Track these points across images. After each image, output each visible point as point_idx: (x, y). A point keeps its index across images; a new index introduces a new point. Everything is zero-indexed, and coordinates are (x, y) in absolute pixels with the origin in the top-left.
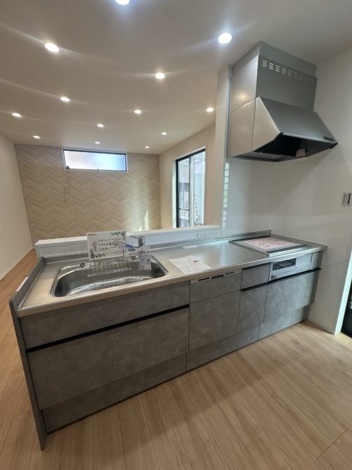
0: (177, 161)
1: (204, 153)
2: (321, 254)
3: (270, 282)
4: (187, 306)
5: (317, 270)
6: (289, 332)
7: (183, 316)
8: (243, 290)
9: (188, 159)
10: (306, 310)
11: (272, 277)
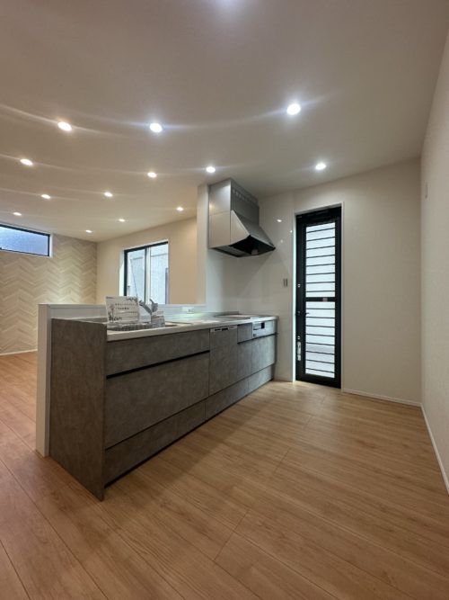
0: (126, 252)
1: (167, 245)
2: (277, 321)
3: (253, 339)
4: (208, 351)
5: (275, 334)
6: (265, 387)
7: (205, 360)
8: (239, 343)
9: (144, 250)
10: (273, 367)
11: (254, 335)
